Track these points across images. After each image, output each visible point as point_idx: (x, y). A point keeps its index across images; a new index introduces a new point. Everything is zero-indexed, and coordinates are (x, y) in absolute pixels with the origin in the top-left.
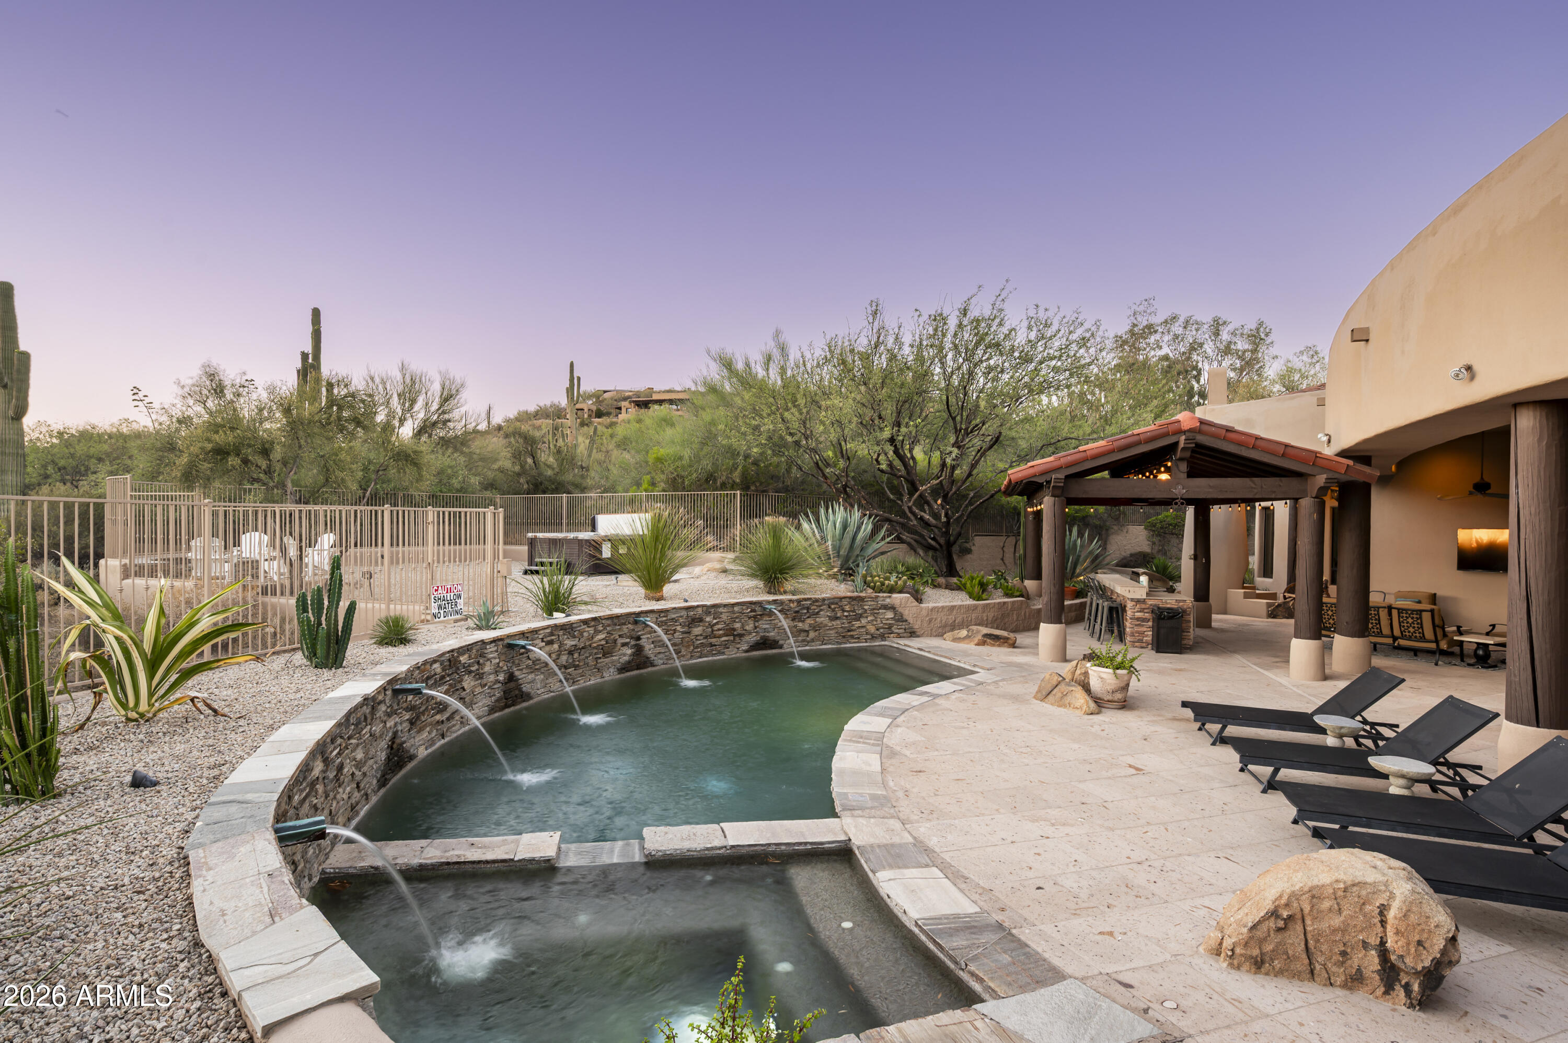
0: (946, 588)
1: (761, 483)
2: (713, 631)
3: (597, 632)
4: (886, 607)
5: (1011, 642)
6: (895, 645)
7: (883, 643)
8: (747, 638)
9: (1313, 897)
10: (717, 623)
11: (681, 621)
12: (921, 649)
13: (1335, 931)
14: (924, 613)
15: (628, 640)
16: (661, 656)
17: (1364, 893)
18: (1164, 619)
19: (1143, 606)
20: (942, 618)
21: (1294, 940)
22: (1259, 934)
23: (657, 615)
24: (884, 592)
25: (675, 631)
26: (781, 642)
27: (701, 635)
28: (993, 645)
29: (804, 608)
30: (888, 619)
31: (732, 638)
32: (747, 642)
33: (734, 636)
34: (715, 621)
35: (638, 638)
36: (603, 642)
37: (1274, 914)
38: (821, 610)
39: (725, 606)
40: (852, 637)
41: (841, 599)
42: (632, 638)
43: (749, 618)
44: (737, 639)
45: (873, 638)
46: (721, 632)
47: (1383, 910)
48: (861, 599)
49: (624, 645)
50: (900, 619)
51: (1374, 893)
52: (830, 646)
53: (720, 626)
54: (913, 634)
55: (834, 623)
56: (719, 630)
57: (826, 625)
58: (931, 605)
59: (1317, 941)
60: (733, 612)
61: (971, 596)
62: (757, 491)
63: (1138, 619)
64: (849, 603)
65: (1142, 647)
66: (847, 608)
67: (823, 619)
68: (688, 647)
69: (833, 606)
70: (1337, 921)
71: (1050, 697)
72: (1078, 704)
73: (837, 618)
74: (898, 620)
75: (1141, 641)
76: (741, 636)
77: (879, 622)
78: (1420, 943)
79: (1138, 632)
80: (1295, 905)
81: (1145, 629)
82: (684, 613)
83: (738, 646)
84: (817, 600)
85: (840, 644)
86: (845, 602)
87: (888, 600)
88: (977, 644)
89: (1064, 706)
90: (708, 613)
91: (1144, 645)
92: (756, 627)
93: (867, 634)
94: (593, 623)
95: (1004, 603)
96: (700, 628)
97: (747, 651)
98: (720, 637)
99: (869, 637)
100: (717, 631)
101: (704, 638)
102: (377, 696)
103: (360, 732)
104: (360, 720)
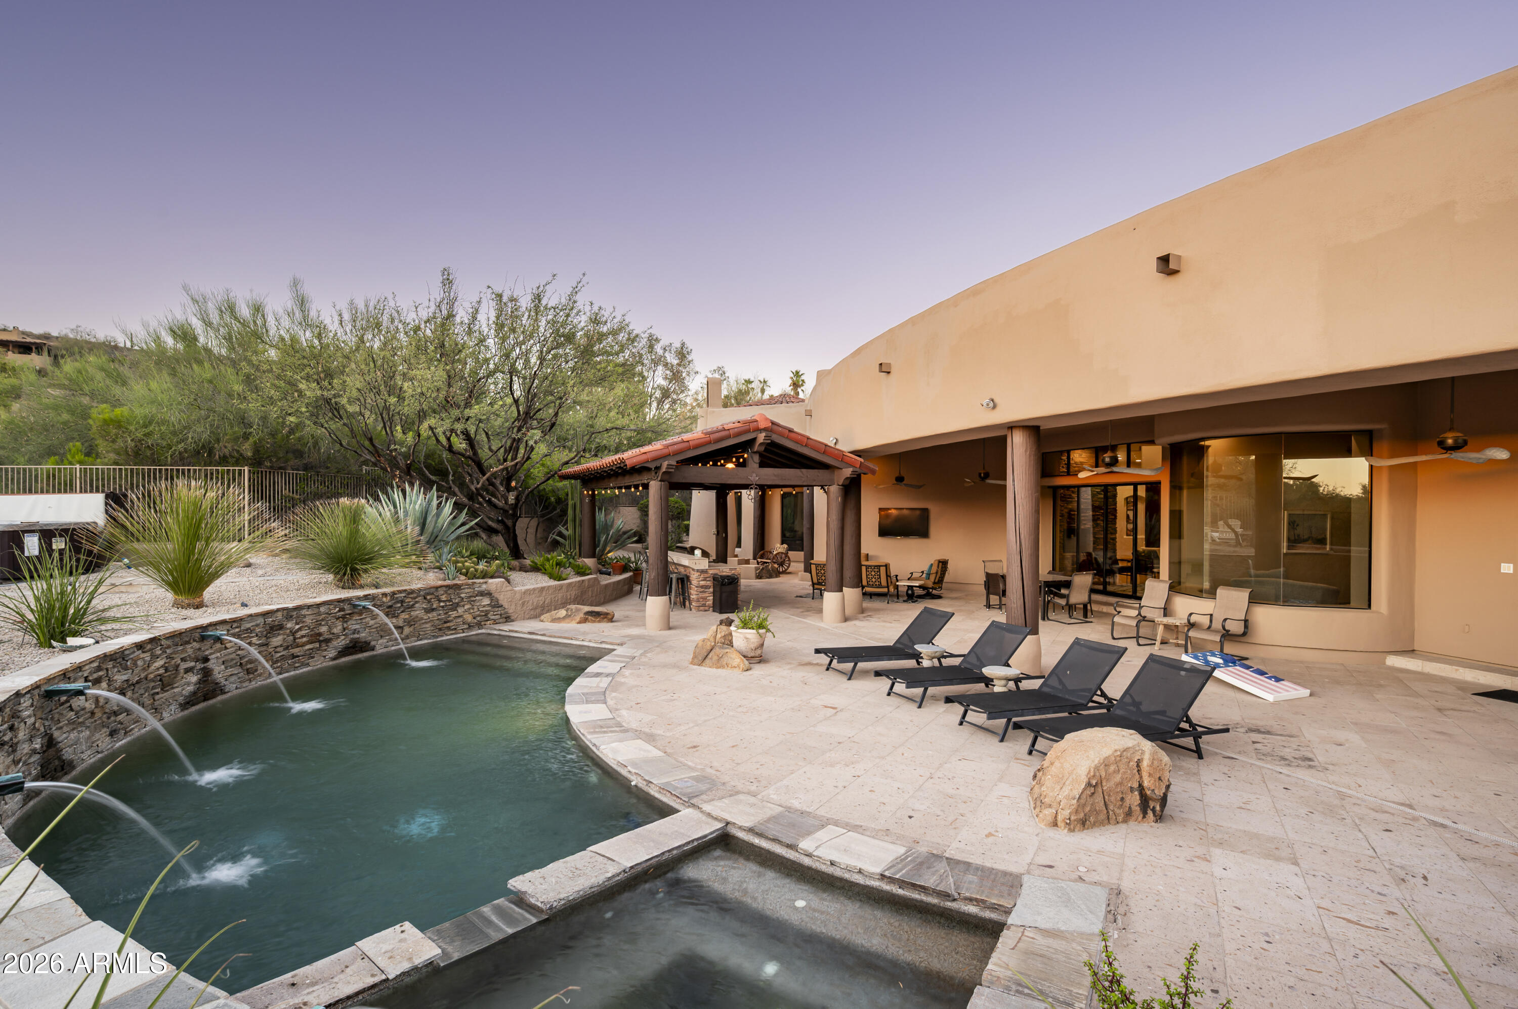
0: (520, 570)
1: (279, 459)
2: (295, 639)
3: (155, 657)
4: (482, 594)
5: (610, 617)
6: (495, 632)
7: (480, 631)
8: (335, 643)
9: (1106, 765)
10: (300, 629)
11: (258, 630)
12: (530, 633)
13: (1117, 785)
14: (518, 596)
15: (193, 664)
16: (232, 679)
17: (1129, 754)
18: (724, 585)
19: (706, 575)
20: (534, 600)
21: (1099, 798)
22: (1082, 801)
23: (228, 627)
24: (478, 578)
26: (373, 643)
27: (281, 646)
28: (594, 622)
29: (398, 602)
30: (484, 606)
31: (317, 645)
32: (335, 648)
33: (320, 642)
34: (297, 627)
35: (206, 660)
36: (162, 671)
37: (1089, 784)
38: (417, 602)
39: (309, 607)
40: (449, 628)
41: (437, 588)
42: (197, 660)
43: (337, 619)
44: (324, 645)
45: (470, 627)
46: (305, 639)
47: (1138, 763)
48: (457, 587)
49: (187, 671)
50: (496, 605)
51: (1134, 753)
52: (426, 641)
53: (303, 632)
54: (508, 619)
55: (430, 615)
56: (303, 637)
57: (422, 619)
58: (523, 588)
59: (1109, 795)
60: (319, 614)
61: (552, 577)
62: (271, 467)
63: (702, 587)
64: (446, 592)
65: (706, 611)
66: (444, 598)
67: (418, 612)
69: (428, 597)
70: (1118, 778)
71: (707, 661)
72: (735, 664)
73: (433, 610)
74: (494, 607)
75: (704, 605)
76: (327, 641)
77: (475, 610)
78: (1160, 779)
79: (702, 598)
80: (1097, 774)
81: (707, 595)
82: (260, 620)
83: (325, 653)
84: (412, 592)
85: (437, 637)
86: (441, 591)
87: (484, 586)
88: (580, 622)
89: (722, 667)
90: (290, 617)
91: (707, 608)
92: (344, 629)
93: (464, 623)
94: (149, 646)
95: (583, 581)
96: (280, 638)
97: (335, 658)
98: (303, 645)
99: (466, 626)
100: (300, 638)
101: (284, 649)
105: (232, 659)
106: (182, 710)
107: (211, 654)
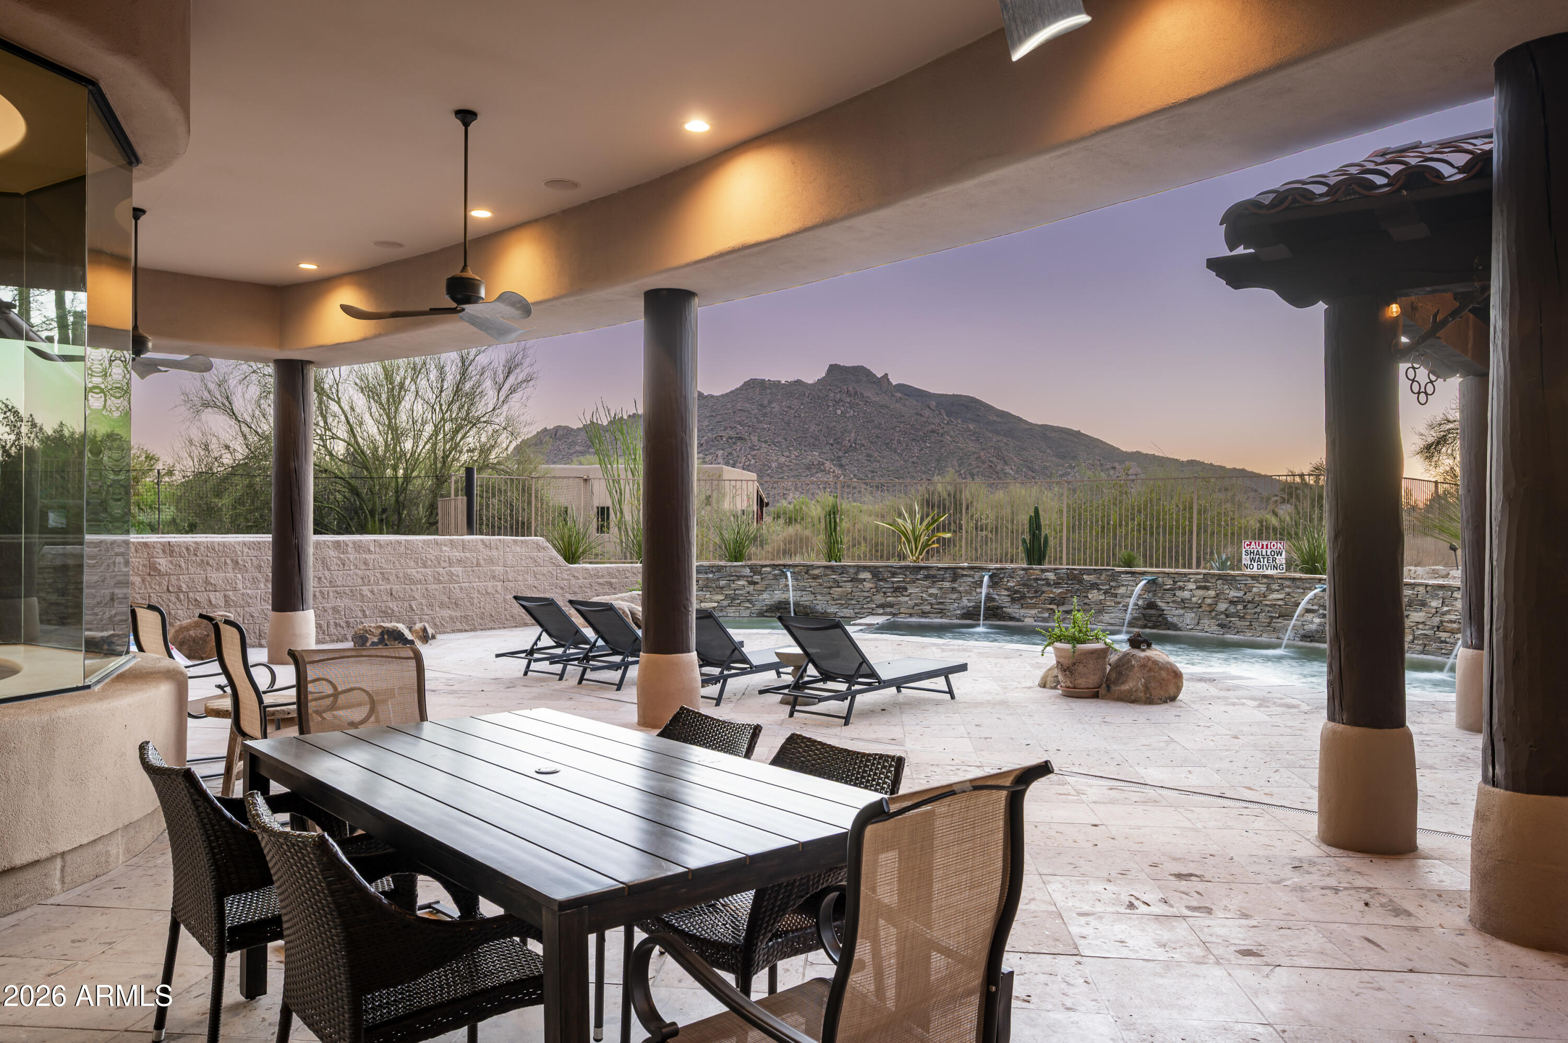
2: (1442, 622)
34: (1445, 609)
36: (1280, 603)
46: (1455, 626)
53: (1453, 617)
56: (1451, 622)
90: (1435, 597)
94: (1265, 580)
96: (1422, 614)
98: (1453, 632)
100: (1447, 622)
101: (1429, 629)
102: (959, 570)
103: (934, 582)
104: (934, 576)
106: (1301, 640)
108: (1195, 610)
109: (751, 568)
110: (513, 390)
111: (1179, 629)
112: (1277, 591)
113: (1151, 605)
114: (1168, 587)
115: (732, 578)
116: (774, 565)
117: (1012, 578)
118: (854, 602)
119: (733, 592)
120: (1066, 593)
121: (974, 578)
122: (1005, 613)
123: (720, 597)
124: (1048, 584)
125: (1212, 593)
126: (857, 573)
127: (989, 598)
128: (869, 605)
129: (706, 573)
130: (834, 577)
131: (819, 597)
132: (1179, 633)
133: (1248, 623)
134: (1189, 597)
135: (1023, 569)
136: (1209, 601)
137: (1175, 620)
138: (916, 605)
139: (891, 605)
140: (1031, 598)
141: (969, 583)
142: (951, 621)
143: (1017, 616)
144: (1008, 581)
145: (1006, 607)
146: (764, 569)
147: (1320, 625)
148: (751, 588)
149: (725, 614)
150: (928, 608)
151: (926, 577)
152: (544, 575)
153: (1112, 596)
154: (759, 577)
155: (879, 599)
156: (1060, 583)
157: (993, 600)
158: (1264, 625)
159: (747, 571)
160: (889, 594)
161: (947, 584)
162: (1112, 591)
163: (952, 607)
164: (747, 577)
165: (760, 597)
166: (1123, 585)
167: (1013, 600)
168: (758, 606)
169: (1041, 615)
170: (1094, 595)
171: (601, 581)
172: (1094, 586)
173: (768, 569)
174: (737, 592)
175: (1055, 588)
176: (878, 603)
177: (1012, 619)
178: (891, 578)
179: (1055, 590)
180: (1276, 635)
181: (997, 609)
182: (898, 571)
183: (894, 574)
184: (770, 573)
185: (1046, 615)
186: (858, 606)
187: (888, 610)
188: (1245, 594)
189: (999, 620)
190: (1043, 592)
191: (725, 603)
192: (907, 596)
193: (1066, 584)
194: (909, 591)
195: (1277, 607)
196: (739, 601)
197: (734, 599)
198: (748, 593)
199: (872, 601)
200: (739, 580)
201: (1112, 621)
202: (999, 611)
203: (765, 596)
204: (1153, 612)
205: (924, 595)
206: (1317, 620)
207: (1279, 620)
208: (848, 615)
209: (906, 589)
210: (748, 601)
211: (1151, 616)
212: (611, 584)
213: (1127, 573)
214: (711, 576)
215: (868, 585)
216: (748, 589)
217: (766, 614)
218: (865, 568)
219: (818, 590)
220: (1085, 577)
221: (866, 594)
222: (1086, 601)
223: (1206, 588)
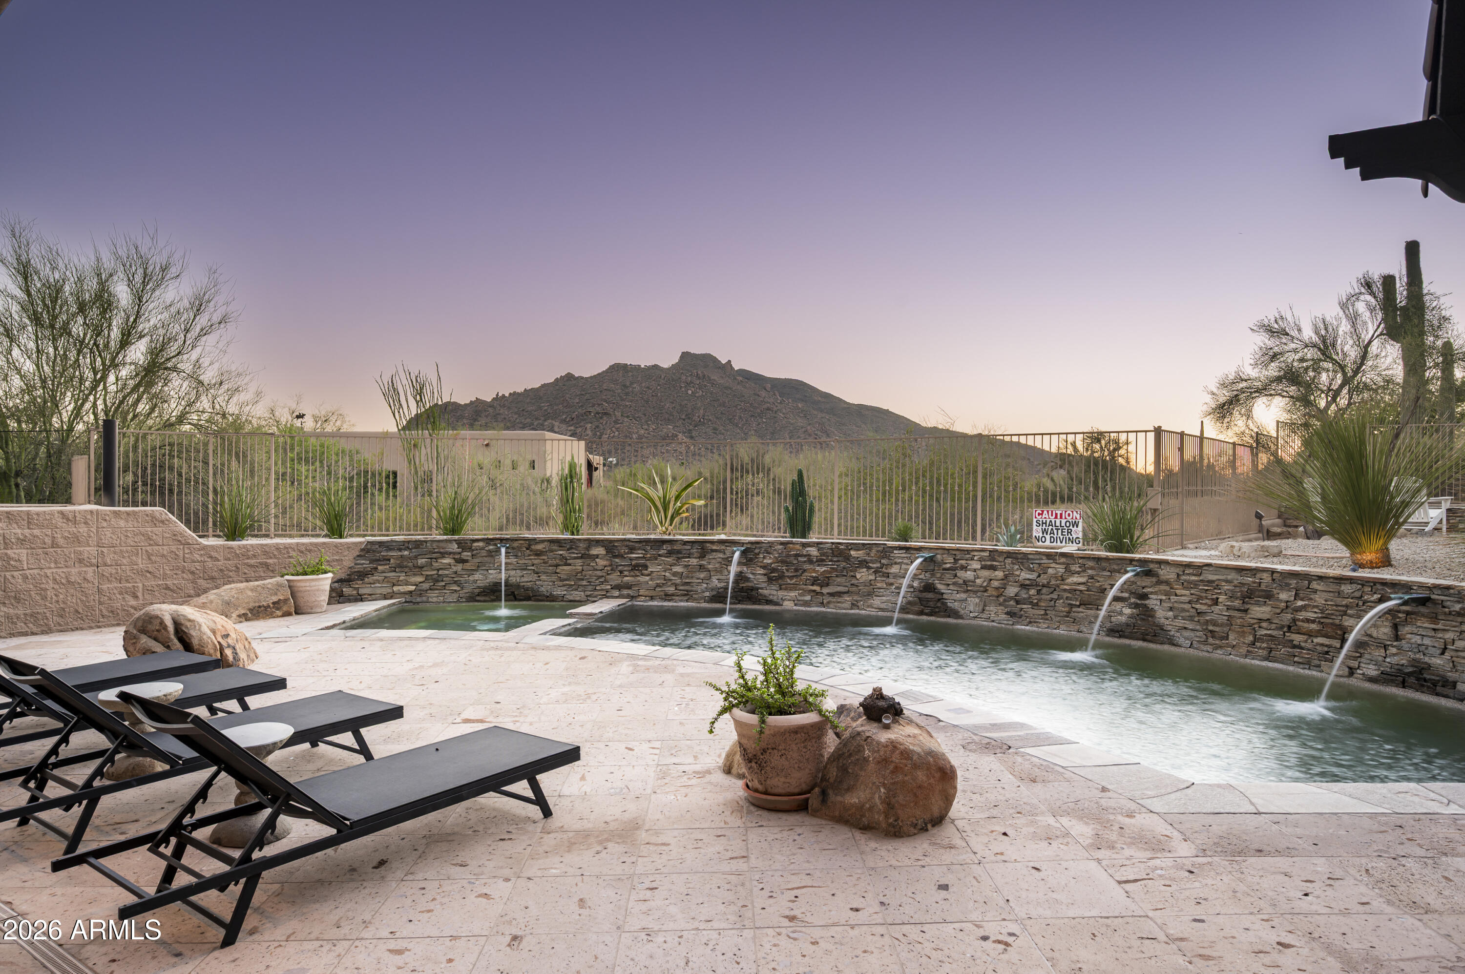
2: (1294, 620)
8: (1377, 654)
10: (1303, 608)
11: (1227, 587)
15: (1128, 595)
16: (1187, 634)
23: (1178, 570)
25: (1216, 602)
32: (1377, 664)
34: (1300, 603)
35: (1144, 596)
36: (1082, 588)
42: (1132, 593)
46: (1314, 626)
53: (1311, 615)
56: (1308, 621)
60: (1340, 594)
68: (1243, 634)
76: (1359, 645)
82: (1232, 576)
83: (1351, 663)
90: (1285, 587)
92: (1396, 637)
94: (1063, 560)
96: (1267, 609)
97: (1372, 680)
98: (1310, 634)
100: (1303, 621)
101: (1277, 629)
102: (708, 545)
103: (679, 558)
104: (679, 552)
105: (1184, 610)
106: (1108, 635)
107: (1152, 593)
108: (979, 594)
109: (459, 543)
110: (204, 333)
111: (961, 617)
112: (1078, 573)
113: (929, 588)
114: (948, 566)
115: (434, 555)
116: (488, 539)
117: (769, 553)
118: (584, 583)
119: (435, 572)
120: (830, 572)
121: (725, 553)
122: (761, 595)
123: (420, 579)
124: (810, 562)
125: (1000, 574)
126: (588, 548)
127: (740, 577)
128: (603, 587)
129: (400, 550)
130: (561, 552)
131: (543, 577)
132: (960, 621)
133: (1043, 612)
134: (972, 578)
135: (782, 543)
136: (996, 584)
137: (956, 605)
138: (658, 585)
139: (629, 586)
140: (791, 578)
141: (720, 560)
142: (698, 605)
143: (775, 598)
144: (764, 558)
145: (762, 588)
146: (476, 544)
147: (1131, 616)
148: (459, 567)
149: (424, 599)
150: (671, 589)
151: (670, 553)
152: (163, 556)
153: (883, 576)
154: (469, 554)
155: (615, 579)
156: (823, 560)
157: (747, 579)
158: (1062, 614)
159: (454, 547)
160: (626, 573)
161: (694, 561)
162: (884, 570)
163: (699, 589)
164: (454, 553)
165: (471, 578)
166: (896, 563)
167: (770, 580)
168: (468, 588)
169: (802, 598)
170: (863, 575)
171: (252, 562)
172: (863, 564)
173: (481, 544)
174: (440, 572)
175: (819, 565)
176: (614, 583)
177: (769, 602)
178: (628, 553)
179: (818, 568)
180: (1076, 628)
181: (752, 590)
182: (637, 545)
183: (632, 550)
184: (483, 549)
185: (808, 598)
186: (590, 588)
187: (625, 592)
188: (1039, 576)
189: (754, 603)
190: (805, 571)
191: (426, 586)
192: (648, 575)
193: (831, 561)
194: (650, 570)
195: (1078, 593)
196: (443, 584)
197: (438, 581)
198: (456, 573)
199: (606, 581)
200: (444, 557)
201: (883, 606)
202: (754, 593)
203: (477, 576)
204: (930, 595)
205: (667, 574)
206: (1128, 611)
207: (1080, 609)
208: (578, 599)
209: (646, 567)
210: (455, 582)
211: (928, 600)
212: (267, 565)
213: (900, 548)
214: (406, 553)
215: (601, 562)
216: (454, 569)
217: (478, 598)
218: (598, 542)
219: (542, 569)
220: (852, 553)
221: (599, 573)
222: (854, 581)
223: (993, 568)
